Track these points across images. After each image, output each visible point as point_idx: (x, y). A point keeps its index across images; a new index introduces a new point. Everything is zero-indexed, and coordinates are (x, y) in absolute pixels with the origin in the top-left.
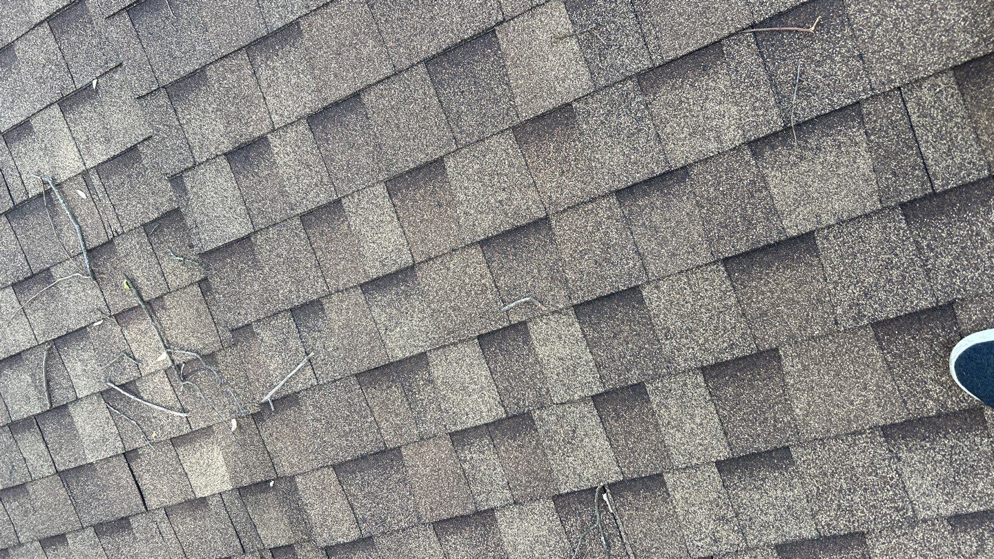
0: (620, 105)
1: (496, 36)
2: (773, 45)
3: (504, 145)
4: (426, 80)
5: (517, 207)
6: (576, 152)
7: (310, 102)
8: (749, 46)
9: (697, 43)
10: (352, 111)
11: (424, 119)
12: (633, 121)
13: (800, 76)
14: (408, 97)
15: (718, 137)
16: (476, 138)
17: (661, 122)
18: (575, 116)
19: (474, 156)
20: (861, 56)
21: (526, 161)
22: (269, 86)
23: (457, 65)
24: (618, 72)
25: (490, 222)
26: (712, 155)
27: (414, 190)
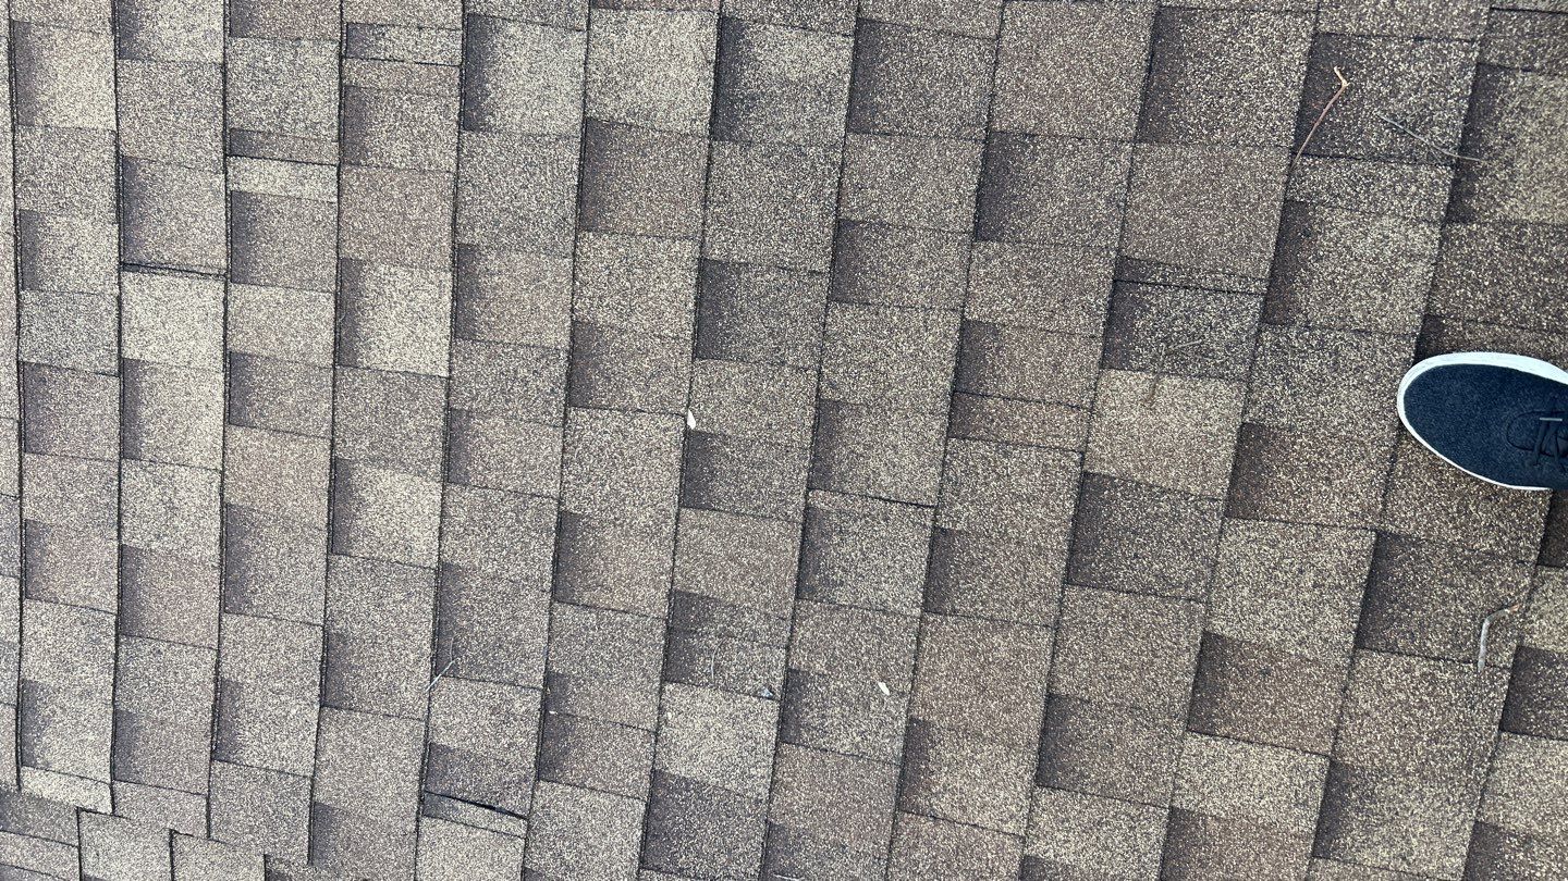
0: (1286, 362)
1: (1094, 475)
2: (1333, 138)
3: (1242, 540)
4: (1090, 595)
5: (1338, 565)
6: (1311, 447)
7: (1019, 768)
8: (1315, 167)
9: (1270, 229)
10: (1065, 718)
11: (1137, 627)
12: (1318, 355)
13: (1396, 121)
14: (1097, 631)
15: (1412, 255)
16: (1207, 572)
17: (1342, 319)
18: (1263, 426)
19: (1228, 587)
20: (1419, 39)
21: (1280, 521)
22: (964, 809)
23: (1098, 545)
24: (1242, 342)
25: (1336, 616)
26: (1431, 275)
27: (1223, 696)
